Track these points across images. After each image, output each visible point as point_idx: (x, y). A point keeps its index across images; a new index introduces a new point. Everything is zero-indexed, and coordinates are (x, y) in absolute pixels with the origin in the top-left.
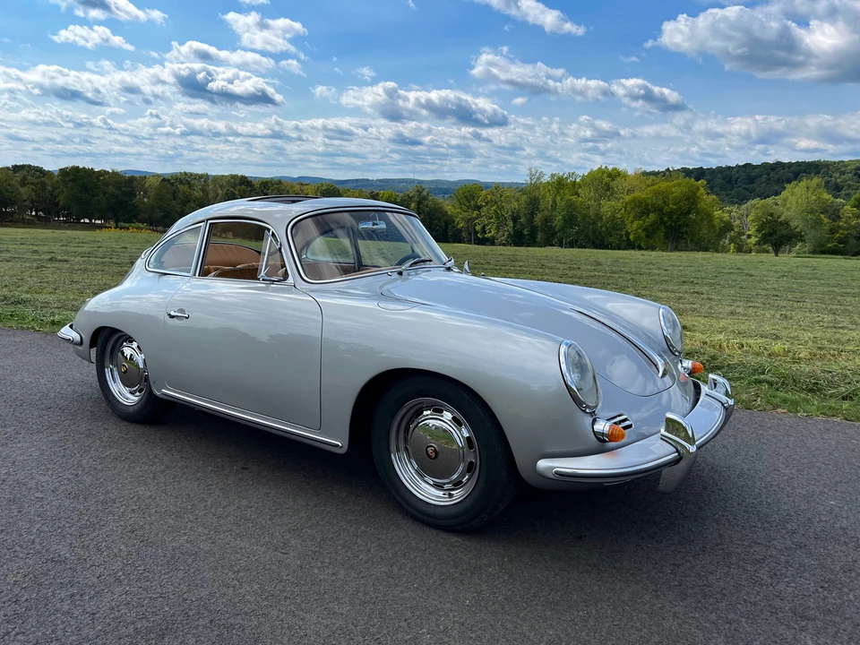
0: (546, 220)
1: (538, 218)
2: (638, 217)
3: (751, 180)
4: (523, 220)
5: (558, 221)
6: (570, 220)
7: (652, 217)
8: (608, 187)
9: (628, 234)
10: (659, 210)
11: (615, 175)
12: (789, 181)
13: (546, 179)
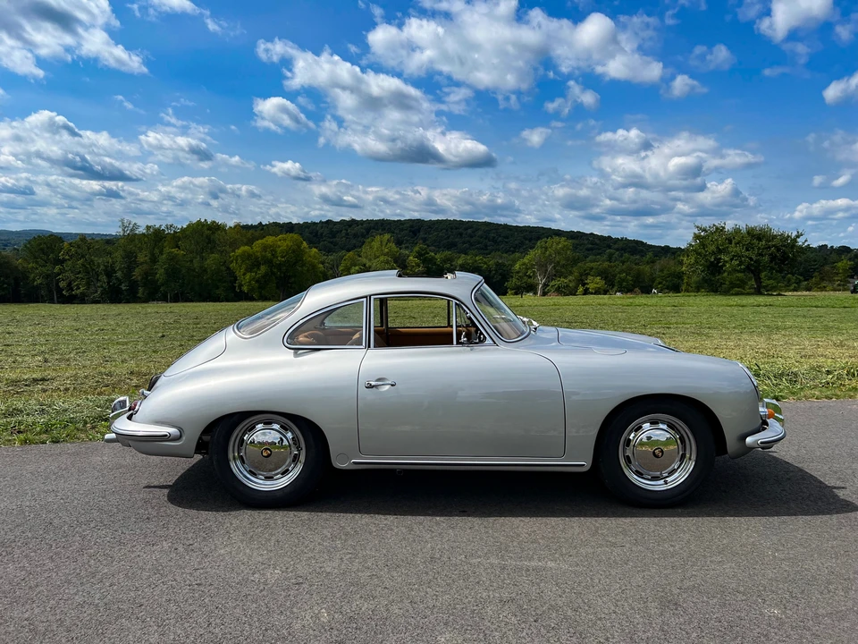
0: (146, 274)
1: (137, 274)
2: (249, 270)
3: (333, 234)
4: (119, 274)
5: (160, 274)
6: (173, 273)
7: (263, 269)
8: (209, 241)
9: (241, 286)
10: (269, 262)
11: (215, 228)
12: (364, 236)
13: (142, 230)
